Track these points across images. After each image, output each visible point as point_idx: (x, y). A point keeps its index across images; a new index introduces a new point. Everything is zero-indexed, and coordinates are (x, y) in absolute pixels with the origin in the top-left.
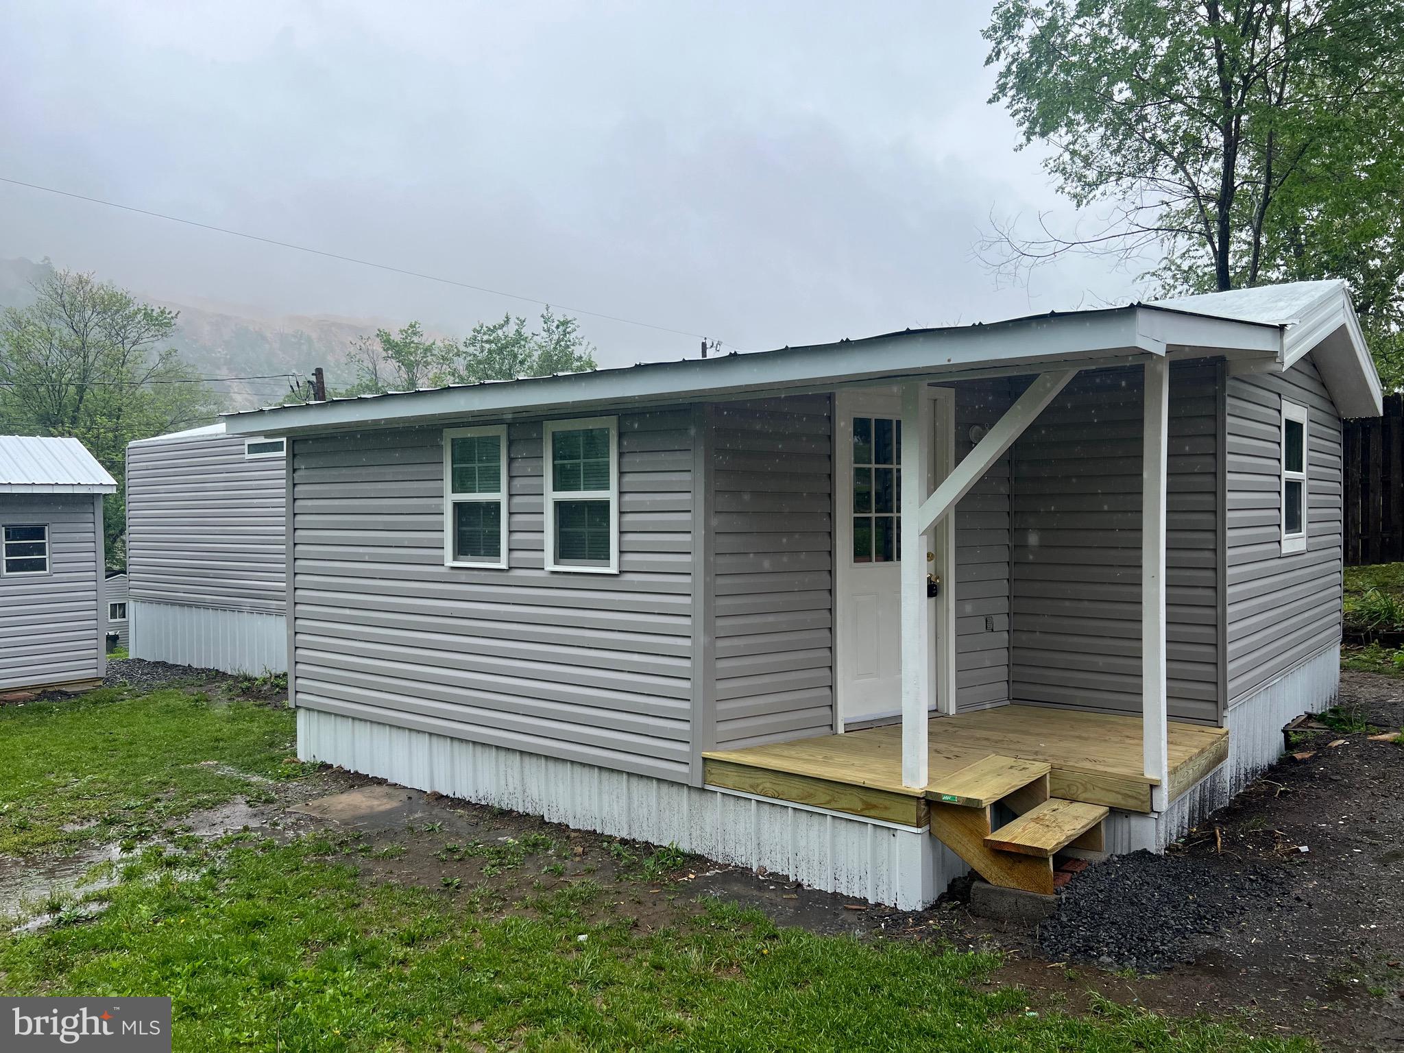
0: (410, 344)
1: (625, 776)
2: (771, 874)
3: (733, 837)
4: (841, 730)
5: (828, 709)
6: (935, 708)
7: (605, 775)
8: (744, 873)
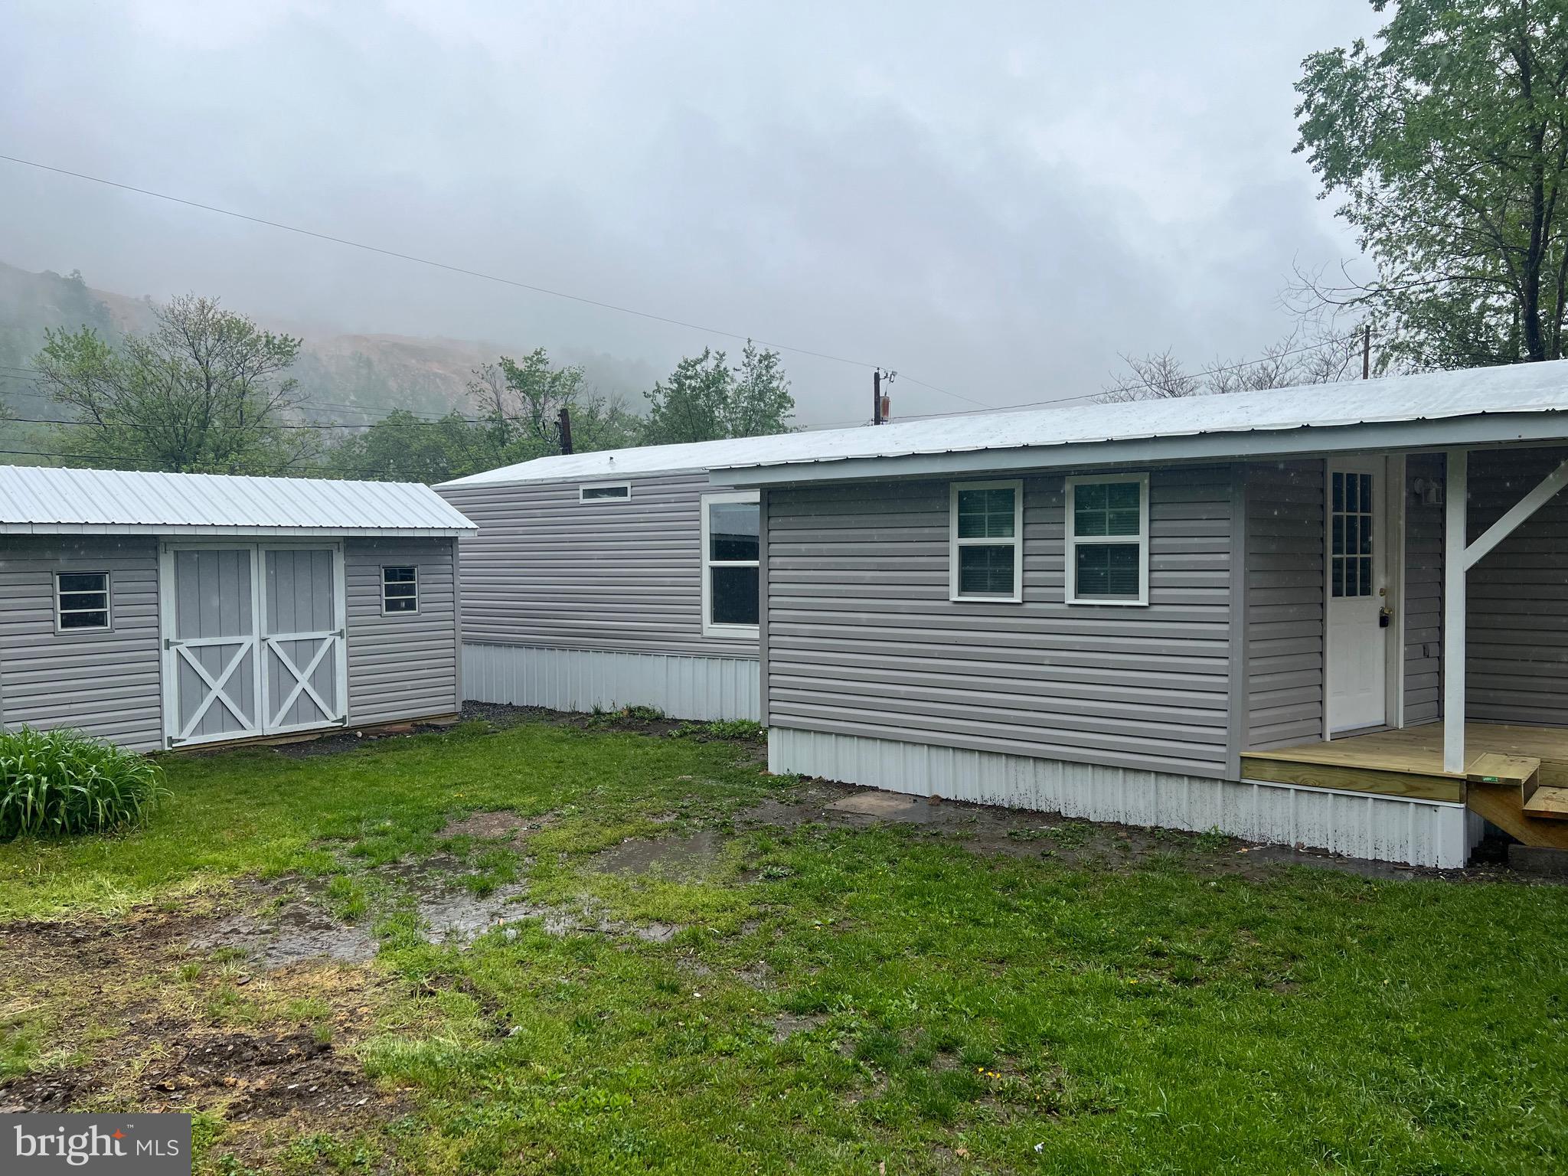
0: (535, 372)
1: (1153, 775)
2: (1309, 848)
3: (1269, 820)
4: (1328, 739)
5: (1318, 720)
6: (1383, 723)
7: (1131, 776)
8: (1284, 848)
